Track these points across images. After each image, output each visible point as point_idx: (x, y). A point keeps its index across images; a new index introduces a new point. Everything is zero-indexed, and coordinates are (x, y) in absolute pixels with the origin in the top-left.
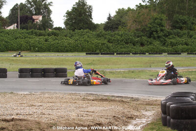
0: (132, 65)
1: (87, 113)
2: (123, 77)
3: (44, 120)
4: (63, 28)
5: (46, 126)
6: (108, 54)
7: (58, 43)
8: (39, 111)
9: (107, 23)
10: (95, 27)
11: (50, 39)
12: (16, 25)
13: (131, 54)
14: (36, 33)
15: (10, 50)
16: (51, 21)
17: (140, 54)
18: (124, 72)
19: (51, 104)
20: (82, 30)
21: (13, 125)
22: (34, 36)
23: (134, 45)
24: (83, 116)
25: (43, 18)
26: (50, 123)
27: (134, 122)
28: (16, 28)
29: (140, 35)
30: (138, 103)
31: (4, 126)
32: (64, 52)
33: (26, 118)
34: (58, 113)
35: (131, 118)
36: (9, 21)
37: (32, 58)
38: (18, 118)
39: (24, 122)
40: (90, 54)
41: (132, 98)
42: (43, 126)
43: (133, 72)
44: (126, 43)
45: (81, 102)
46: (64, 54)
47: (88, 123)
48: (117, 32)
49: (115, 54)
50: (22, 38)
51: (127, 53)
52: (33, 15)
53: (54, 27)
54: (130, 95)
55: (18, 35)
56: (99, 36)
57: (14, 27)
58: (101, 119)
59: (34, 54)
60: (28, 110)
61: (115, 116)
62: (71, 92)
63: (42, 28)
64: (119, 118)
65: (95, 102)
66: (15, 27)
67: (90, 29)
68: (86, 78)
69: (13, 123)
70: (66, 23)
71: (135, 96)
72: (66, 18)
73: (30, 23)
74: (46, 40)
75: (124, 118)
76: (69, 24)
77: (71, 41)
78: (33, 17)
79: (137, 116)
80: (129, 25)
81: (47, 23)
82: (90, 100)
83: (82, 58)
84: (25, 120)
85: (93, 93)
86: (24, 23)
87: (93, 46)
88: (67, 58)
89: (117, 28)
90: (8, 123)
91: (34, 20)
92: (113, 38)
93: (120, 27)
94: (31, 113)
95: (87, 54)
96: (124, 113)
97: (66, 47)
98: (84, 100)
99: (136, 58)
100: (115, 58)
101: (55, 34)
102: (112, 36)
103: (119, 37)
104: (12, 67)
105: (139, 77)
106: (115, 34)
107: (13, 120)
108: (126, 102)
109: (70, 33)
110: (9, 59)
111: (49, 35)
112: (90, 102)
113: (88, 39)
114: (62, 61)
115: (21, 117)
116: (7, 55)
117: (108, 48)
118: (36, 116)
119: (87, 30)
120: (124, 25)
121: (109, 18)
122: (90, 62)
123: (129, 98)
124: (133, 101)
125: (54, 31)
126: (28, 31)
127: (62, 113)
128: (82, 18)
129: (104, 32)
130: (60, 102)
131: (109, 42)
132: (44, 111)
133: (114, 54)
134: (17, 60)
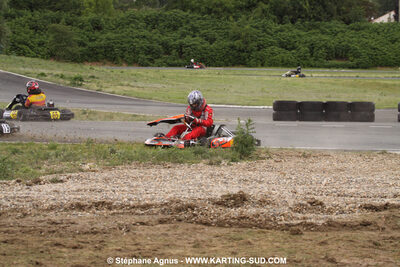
12: (393, 13)
15: (381, 66)
21: (387, 218)
28: (393, 21)
31: (368, 219)
36: (379, 6)
38: (397, 203)
55: (398, 35)
57: (389, 18)
66: (392, 17)
69: (386, 212)
90: (376, 213)
104: (384, 99)
107: (386, 207)
110: (379, 84)
116: (373, 75)
134: (395, 85)
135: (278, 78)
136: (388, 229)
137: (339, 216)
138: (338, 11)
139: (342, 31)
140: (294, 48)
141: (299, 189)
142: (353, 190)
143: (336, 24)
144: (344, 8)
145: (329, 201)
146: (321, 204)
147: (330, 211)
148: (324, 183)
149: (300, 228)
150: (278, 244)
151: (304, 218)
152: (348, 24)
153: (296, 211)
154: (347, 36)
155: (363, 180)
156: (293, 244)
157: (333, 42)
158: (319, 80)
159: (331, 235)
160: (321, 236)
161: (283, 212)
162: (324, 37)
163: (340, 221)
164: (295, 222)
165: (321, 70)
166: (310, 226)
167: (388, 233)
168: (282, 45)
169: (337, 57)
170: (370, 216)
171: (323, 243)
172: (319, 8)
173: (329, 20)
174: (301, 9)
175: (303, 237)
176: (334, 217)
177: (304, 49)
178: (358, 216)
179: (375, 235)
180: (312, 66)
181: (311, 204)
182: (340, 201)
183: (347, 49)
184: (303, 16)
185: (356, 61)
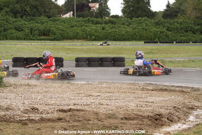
0: (192, 54)
1: (147, 103)
2: (183, 67)
3: (102, 110)
4: (120, 16)
5: (104, 117)
6: (167, 43)
7: (115, 31)
8: (97, 102)
9: (166, 10)
10: (153, 15)
11: (107, 27)
12: (72, 12)
13: (191, 42)
14: (92, 21)
15: (66, 39)
16: (108, 9)
17: (200, 42)
18: (184, 61)
19: (109, 94)
20: (140, 18)
21: (71, 116)
22: (90, 25)
23: (194, 33)
24: (142, 106)
25: (99, 5)
26: (109, 114)
27: (195, 113)
28: (72, 16)
29: (200, 23)
30: (199, 93)
31: (61, 117)
32: (121, 40)
33: (83, 108)
34: (116, 104)
35: (192, 108)
36: (65, 9)
37: (88, 47)
38: (75, 108)
39: (82, 113)
40: (148, 43)
41: (193, 88)
42: (101, 116)
43: (193, 61)
44: (185, 31)
45: (139, 92)
46: (122, 43)
47: (148, 114)
48: (176, 20)
49: (175, 42)
50: (78, 26)
51: (187, 42)
52: (89, 2)
53: (111, 15)
54: (190, 85)
55: (74, 23)
56: (157, 24)
57: (70, 15)
58: (161, 110)
59: (91, 43)
60: (85, 100)
61: (175, 107)
62: (129, 82)
63: (99, 16)
64: (180, 109)
65: (155, 92)
67: (148, 17)
68: (146, 68)
69: (70, 113)
70: (123, 11)
71: (196, 86)
72: (123, 6)
73: (87, 11)
74: (103, 29)
75: (185, 109)
76: (127, 12)
77: (129, 29)
78: (90, 4)
79: (198, 107)
80: (189, 12)
81: (104, 11)
82: (149, 90)
83: (140, 47)
84: (83, 111)
85: (152, 83)
86: (80, 11)
87: (152, 34)
88: (124, 47)
89: (176, 16)
90: (65, 113)
91: (90, 8)
92: (172, 26)
93: (179, 15)
94: (88, 103)
95: (145, 42)
96: (184, 103)
97: (123, 35)
98: (143, 90)
99: (196, 47)
100: (174, 46)
101: (112, 22)
102: (171, 24)
103: (178, 25)
104: (68, 56)
105: (199, 66)
106: (174, 22)
107: (70, 110)
108: (187, 92)
109: (128, 21)
110: (65, 48)
111: (106, 23)
112: (149, 92)
113: (146, 27)
114: (120, 49)
115: (79, 107)
116: (63, 44)
117: (167, 36)
118: (94, 106)
119: (145, 18)
120: (183, 12)
121: (168, 6)
122: (148, 51)
123: (190, 88)
124: (193, 91)
125: (112, 19)
126: (84, 19)
127: (120, 103)
128: (140, 5)
129: (162, 20)
130: (119, 92)
131: (168, 30)
132: (102, 101)
133: (173, 43)
134: (73, 49)
135: (14, 46)
136: (71, 121)
137: (46, 115)
138: (44, 12)
139: (46, 22)
140: (22, 30)
141: (26, 102)
142: (53, 102)
143: (43, 18)
144: (47, 10)
145: (41, 108)
146: (37, 109)
147: (42, 113)
148: (38, 99)
149: (27, 122)
150: (16, 130)
151: (29, 117)
152: (49, 18)
153: (25, 113)
154: (49, 24)
155: (58, 97)
156: (23, 130)
157: (42, 27)
158: (35, 46)
159: (43, 125)
160: (38, 126)
161: (18, 114)
162: (37, 25)
163: (47, 117)
164: (24, 119)
165: (36, 41)
166: (32, 121)
167: (71, 123)
168: (17, 29)
169: (44, 35)
170: (62, 115)
171: (39, 129)
172: (35, 10)
173: (40, 16)
174: (25, 11)
175: (29, 126)
176: (44, 116)
177: (27, 31)
178: (56, 115)
179: (65, 124)
180: (31, 40)
181: (32, 109)
182: (47, 108)
183: (49, 31)
184: (27, 14)
185: (54, 37)
